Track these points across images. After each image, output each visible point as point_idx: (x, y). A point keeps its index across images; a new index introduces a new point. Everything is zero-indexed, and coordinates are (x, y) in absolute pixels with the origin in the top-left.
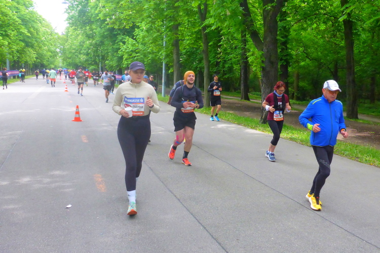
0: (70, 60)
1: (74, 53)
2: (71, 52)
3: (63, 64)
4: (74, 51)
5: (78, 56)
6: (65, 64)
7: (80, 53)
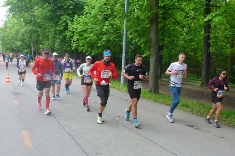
0: (8, 46)
1: (11, 40)
2: (8, 39)
3: (3, 48)
4: (11, 38)
5: (14, 42)
6: (4, 49)
7: (16, 40)
